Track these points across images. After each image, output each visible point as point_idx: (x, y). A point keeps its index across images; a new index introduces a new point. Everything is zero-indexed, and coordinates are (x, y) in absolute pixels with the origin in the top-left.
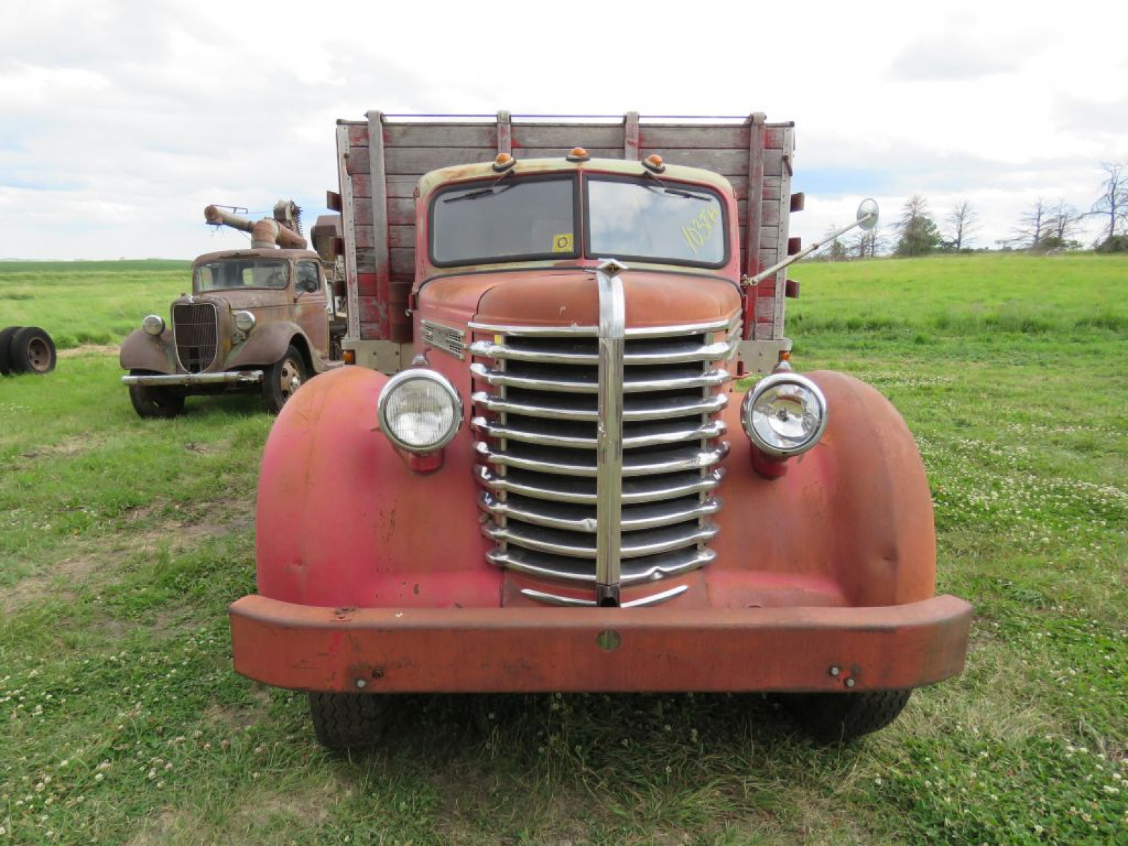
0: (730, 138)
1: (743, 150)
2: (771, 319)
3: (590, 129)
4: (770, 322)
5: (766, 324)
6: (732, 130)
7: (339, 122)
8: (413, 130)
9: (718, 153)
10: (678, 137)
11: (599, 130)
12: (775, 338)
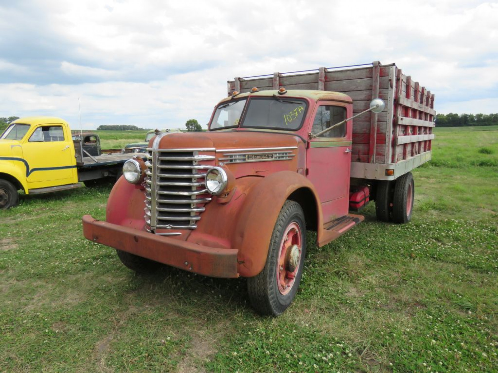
0: (364, 73)
1: (370, 78)
2: (384, 154)
3: (307, 76)
4: (383, 155)
5: (381, 156)
6: (365, 70)
7: (228, 82)
8: (249, 82)
9: (359, 81)
10: (341, 76)
11: (310, 76)
12: (385, 163)
